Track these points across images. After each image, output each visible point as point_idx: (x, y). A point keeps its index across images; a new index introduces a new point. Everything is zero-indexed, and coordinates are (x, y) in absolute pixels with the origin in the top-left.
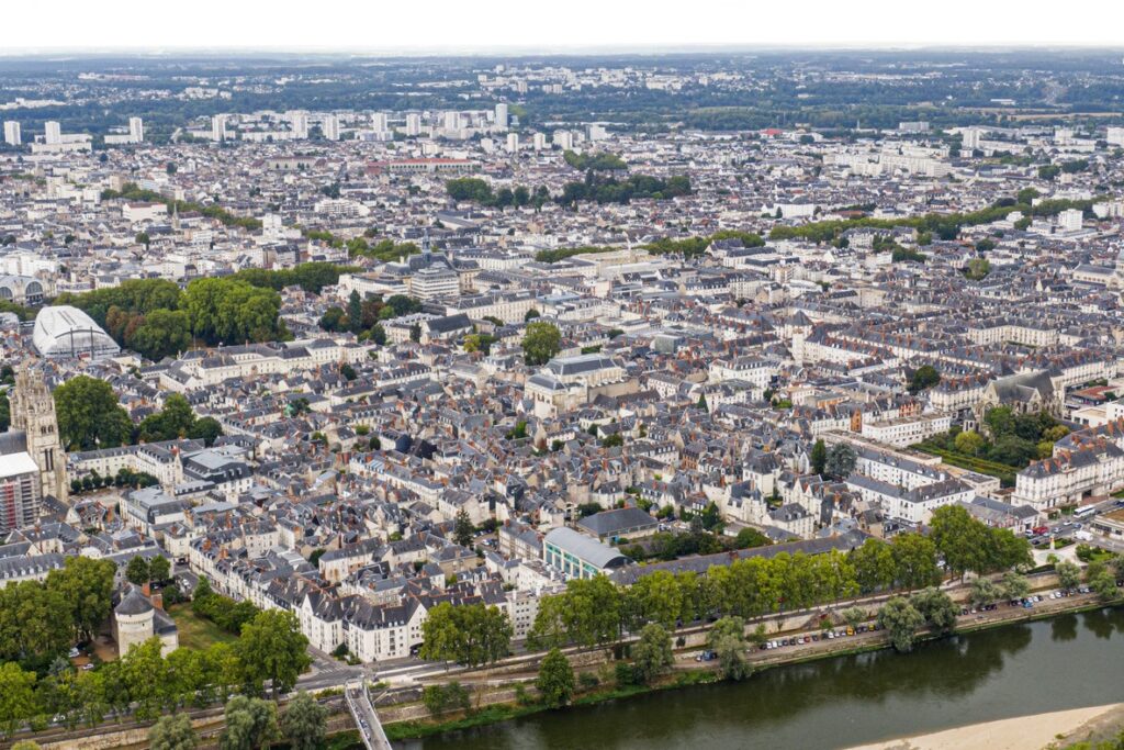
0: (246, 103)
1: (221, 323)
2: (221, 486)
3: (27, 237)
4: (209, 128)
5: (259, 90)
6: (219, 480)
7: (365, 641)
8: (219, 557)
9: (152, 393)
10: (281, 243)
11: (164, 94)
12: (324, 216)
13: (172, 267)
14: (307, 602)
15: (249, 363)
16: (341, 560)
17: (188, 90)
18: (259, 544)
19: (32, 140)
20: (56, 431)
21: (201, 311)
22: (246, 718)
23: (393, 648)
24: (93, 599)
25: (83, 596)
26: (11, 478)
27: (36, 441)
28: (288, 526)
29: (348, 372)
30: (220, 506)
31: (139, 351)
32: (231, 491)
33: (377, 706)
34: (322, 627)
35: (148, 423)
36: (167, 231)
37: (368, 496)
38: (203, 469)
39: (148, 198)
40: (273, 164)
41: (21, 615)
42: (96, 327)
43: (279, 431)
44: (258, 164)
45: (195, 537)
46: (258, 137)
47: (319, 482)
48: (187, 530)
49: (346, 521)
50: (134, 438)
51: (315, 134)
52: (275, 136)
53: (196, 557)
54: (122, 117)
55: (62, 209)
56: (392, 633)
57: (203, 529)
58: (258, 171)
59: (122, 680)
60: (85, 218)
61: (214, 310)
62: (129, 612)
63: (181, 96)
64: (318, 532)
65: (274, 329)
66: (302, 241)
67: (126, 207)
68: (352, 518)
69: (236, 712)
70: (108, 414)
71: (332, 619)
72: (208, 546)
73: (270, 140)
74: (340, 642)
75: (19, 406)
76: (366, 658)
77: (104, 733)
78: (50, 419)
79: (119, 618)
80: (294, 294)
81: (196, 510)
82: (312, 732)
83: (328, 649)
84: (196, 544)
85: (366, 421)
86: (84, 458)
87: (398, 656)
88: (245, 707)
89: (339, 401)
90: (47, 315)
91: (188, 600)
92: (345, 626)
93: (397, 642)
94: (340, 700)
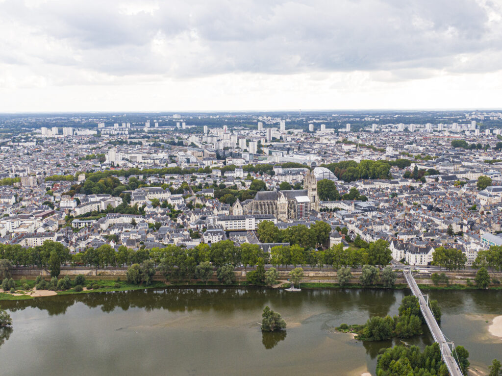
0: (384, 122)
1: (370, 173)
2: (366, 213)
3: (313, 152)
4: (371, 128)
5: (389, 118)
6: (366, 211)
7: (411, 258)
8: (364, 230)
9: (347, 189)
10: (392, 155)
11: (358, 119)
12: (407, 150)
13: (357, 159)
14: (392, 244)
15: (377, 185)
16: (405, 236)
17: (365, 118)
18: (377, 228)
19: (317, 130)
20: (317, 190)
21: (364, 169)
22: (369, 271)
23: (421, 261)
24: (323, 233)
25: (320, 232)
26: (302, 203)
27: (310, 193)
28: (387, 224)
29: (412, 188)
30: (366, 218)
31: (343, 180)
32: (370, 215)
33: (415, 278)
34: (397, 252)
35: (345, 196)
36: (355, 151)
37: (417, 220)
38: (361, 207)
39: (350, 143)
40: (391, 137)
42: (331, 172)
43: (387, 201)
44: (385, 137)
45: (356, 224)
46: (387, 130)
47: (399, 215)
48: (354, 222)
49: (407, 225)
50: (340, 199)
51: (406, 130)
52: (392, 130)
53: (357, 230)
54: (344, 125)
55: (324, 146)
56: (421, 256)
57: (359, 222)
58: (386, 139)
59: (330, 254)
60: (330, 148)
61: (368, 169)
62: (334, 237)
63: (363, 120)
64: (398, 227)
65: (388, 176)
66: (399, 155)
67: (343, 145)
68: (410, 225)
69: (366, 269)
70: (333, 191)
71: (401, 249)
72: (360, 227)
73: (391, 131)
74: (403, 258)
75: (306, 182)
76: (412, 263)
78: (315, 186)
79: (331, 238)
80: (395, 168)
81: (358, 218)
82: (391, 281)
83: (398, 259)
84: (357, 226)
85: (417, 202)
86: (324, 203)
87: (423, 264)
88: (369, 268)
89: (408, 195)
90: (316, 169)
91: (353, 242)
92: (405, 253)
93: (423, 260)
94: (401, 274)
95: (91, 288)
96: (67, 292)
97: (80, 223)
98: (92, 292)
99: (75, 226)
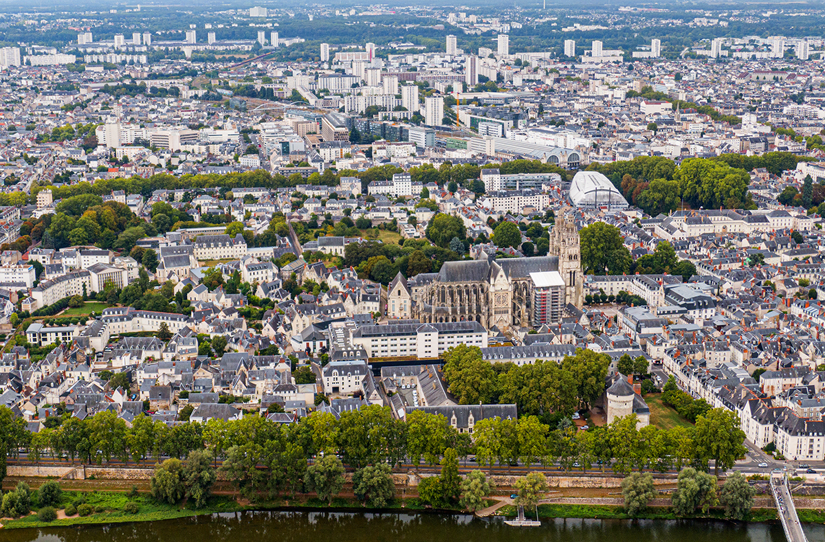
0: (739, 30)
1: (703, 192)
2: (691, 312)
3: (573, 122)
4: (709, 48)
5: (749, 21)
6: (690, 307)
7: (789, 443)
8: (685, 363)
9: (648, 239)
10: (754, 136)
11: (678, 22)
12: (790, 117)
13: (672, 148)
14: (748, 405)
15: (720, 223)
16: (777, 380)
17: (696, 20)
18: (715, 358)
19: (583, 54)
20: (579, 259)
21: (690, 182)
22: (693, 484)
23: (811, 452)
24: (592, 380)
25: (586, 377)
26: (546, 289)
27: (564, 264)
28: (739, 348)
29: (797, 237)
30: (689, 327)
31: (642, 208)
32: (699, 317)
33: (794, 494)
34: (757, 428)
35: (643, 260)
36: (671, 122)
37: (803, 334)
38: (680, 298)
39: (659, 98)
40: (754, 76)
41: (543, 384)
42: (613, 188)
43: (739, 276)
44: (743, 76)
45: (668, 346)
46: (745, 55)
47: (766, 318)
48: (663, 341)
49: (784, 350)
50: (632, 270)
51: (790, 54)
52: (758, 55)
53: (668, 361)
54: (647, 38)
55: (599, 103)
56: (812, 440)
57: (675, 341)
58: (743, 81)
59: (607, 441)
60: (613, 111)
61: (699, 182)
62: (617, 394)
63: (691, 24)
64: (761, 356)
65: (743, 200)
66: (771, 135)
67: (643, 104)
68: (789, 349)
69: (686, 479)
70: (616, 251)
71: (766, 423)
72: (678, 354)
73: (754, 58)
74: (770, 441)
75: (556, 239)
76: (789, 456)
77: (591, 477)
78: (576, 250)
79: (609, 396)
80: (761, 175)
81: (671, 327)
82: (742, 504)
83: (760, 444)
84: (669, 352)
85: (808, 276)
86: (596, 280)
87: (814, 458)
88: (693, 476)
89: (787, 258)
90: (581, 177)
91: (660, 392)
92: (776, 429)
93: (815, 448)
94: (766, 485)
95: (75, 513)
96: (22, 523)
97: (45, 334)
98: (78, 522)
99: (35, 340)
